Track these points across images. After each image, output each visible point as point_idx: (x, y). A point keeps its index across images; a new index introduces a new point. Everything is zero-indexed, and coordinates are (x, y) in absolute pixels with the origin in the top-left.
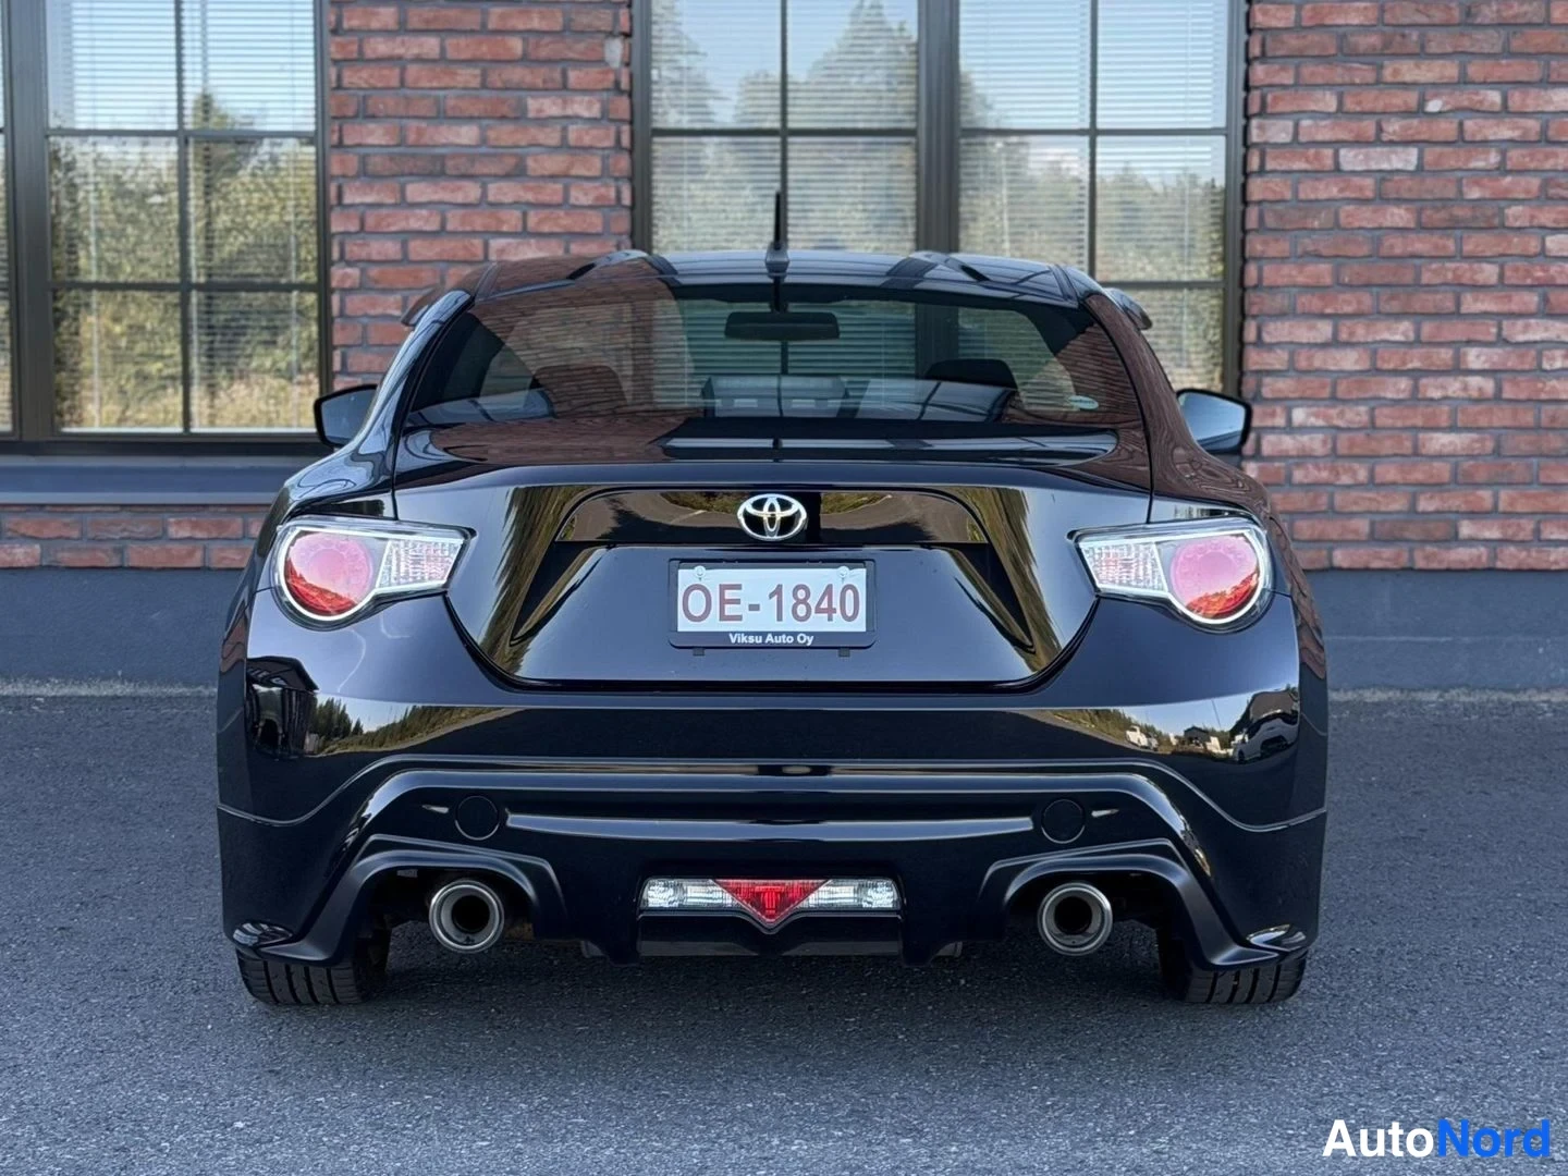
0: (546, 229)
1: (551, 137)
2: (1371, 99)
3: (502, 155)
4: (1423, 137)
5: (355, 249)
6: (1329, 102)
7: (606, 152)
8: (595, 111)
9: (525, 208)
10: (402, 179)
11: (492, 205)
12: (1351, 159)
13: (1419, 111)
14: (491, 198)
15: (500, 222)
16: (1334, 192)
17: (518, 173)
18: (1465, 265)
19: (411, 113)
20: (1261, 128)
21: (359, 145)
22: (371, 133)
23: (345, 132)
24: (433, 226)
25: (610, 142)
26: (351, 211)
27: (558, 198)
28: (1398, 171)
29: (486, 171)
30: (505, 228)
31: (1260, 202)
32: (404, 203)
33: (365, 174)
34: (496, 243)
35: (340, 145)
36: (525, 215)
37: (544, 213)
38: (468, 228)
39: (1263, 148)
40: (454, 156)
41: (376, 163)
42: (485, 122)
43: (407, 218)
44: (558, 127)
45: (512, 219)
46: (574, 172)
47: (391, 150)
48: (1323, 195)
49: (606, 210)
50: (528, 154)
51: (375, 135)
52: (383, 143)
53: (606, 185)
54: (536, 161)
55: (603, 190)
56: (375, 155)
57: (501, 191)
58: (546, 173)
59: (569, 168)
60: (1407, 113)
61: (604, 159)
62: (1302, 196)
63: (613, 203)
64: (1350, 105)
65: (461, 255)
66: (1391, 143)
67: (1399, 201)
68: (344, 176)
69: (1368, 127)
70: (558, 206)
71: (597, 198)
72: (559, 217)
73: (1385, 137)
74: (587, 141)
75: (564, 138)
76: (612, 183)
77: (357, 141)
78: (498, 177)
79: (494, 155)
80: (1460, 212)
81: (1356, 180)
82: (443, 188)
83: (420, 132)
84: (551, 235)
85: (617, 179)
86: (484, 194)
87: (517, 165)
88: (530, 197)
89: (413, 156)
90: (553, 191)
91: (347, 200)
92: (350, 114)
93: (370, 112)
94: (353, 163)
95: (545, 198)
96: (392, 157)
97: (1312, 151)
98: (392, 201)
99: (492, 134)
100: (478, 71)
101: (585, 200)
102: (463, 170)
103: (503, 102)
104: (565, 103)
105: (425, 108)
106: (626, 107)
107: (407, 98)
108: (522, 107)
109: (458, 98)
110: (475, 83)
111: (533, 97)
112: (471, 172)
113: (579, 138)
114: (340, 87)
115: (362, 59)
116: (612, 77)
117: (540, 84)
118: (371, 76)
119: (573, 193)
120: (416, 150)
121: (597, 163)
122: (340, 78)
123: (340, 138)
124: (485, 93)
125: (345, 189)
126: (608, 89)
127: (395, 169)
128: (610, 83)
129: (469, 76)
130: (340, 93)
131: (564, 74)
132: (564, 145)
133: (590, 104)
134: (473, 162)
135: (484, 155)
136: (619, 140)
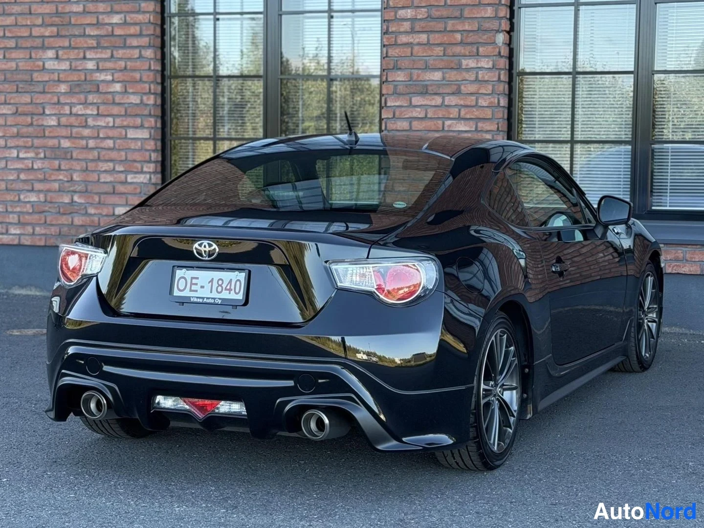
0: (468, 116)
1: (471, 76)
3: (451, 84)
5: (391, 125)
7: (494, 83)
8: (490, 65)
9: (460, 107)
10: (410, 95)
11: (446, 106)
14: (446, 103)
15: (449, 113)
17: (457, 92)
19: (415, 67)
21: (394, 81)
22: (398, 76)
23: (388, 75)
24: (422, 115)
25: (496, 79)
26: (390, 109)
27: (474, 103)
29: (444, 92)
30: (451, 116)
32: (411, 105)
33: (396, 93)
34: (448, 123)
35: (387, 81)
36: (460, 110)
37: (467, 110)
38: (436, 116)
40: (431, 85)
41: (401, 89)
42: (445, 70)
43: (412, 112)
44: (475, 72)
45: (454, 112)
46: (480, 92)
47: (406, 83)
49: (493, 108)
50: (462, 84)
51: (400, 76)
52: (403, 80)
53: (494, 98)
54: (465, 87)
55: (492, 100)
56: (400, 85)
57: (451, 100)
58: (469, 92)
59: (478, 90)
61: (493, 86)
63: (496, 105)
65: (433, 128)
68: (388, 94)
70: (473, 106)
71: (489, 103)
72: (474, 111)
74: (486, 78)
75: (477, 77)
76: (496, 96)
77: (393, 79)
78: (449, 94)
79: (448, 84)
82: (427, 99)
83: (418, 76)
84: (470, 119)
85: (499, 94)
86: (443, 101)
87: (457, 89)
88: (462, 102)
89: (415, 85)
90: (471, 100)
91: (389, 104)
92: (391, 68)
93: (398, 67)
94: (391, 88)
95: (468, 103)
96: (407, 86)
98: (406, 105)
99: (447, 76)
100: (442, 49)
101: (485, 104)
102: (435, 91)
103: (452, 62)
104: (478, 61)
105: (421, 65)
106: (503, 63)
107: (413, 61)
108: (460, 64)
109: (434, 60)
110: (441, 54)
111: (465, 59)
112: (438, 92)
113: (483, 77)
114: (387, 56)
115: (396, 44)
116: (498, 50)
117: (467, 53)
118: (400, 52)
119: (480, 101)
120: (417, 83)
121: (490, 87)
122: (387, 53)
123: (387, 78)
124: (445, 58)
125: (388, 99)
126: (496, 55)
127: (408, 91)
128: (496, 53)
129: (439, 50)
130: (388, 58)
131: (478, 49)
132: (477, 80)
133: (488, 62)
134: (439, 87)
135: (444, 85)
136: (499, 78)
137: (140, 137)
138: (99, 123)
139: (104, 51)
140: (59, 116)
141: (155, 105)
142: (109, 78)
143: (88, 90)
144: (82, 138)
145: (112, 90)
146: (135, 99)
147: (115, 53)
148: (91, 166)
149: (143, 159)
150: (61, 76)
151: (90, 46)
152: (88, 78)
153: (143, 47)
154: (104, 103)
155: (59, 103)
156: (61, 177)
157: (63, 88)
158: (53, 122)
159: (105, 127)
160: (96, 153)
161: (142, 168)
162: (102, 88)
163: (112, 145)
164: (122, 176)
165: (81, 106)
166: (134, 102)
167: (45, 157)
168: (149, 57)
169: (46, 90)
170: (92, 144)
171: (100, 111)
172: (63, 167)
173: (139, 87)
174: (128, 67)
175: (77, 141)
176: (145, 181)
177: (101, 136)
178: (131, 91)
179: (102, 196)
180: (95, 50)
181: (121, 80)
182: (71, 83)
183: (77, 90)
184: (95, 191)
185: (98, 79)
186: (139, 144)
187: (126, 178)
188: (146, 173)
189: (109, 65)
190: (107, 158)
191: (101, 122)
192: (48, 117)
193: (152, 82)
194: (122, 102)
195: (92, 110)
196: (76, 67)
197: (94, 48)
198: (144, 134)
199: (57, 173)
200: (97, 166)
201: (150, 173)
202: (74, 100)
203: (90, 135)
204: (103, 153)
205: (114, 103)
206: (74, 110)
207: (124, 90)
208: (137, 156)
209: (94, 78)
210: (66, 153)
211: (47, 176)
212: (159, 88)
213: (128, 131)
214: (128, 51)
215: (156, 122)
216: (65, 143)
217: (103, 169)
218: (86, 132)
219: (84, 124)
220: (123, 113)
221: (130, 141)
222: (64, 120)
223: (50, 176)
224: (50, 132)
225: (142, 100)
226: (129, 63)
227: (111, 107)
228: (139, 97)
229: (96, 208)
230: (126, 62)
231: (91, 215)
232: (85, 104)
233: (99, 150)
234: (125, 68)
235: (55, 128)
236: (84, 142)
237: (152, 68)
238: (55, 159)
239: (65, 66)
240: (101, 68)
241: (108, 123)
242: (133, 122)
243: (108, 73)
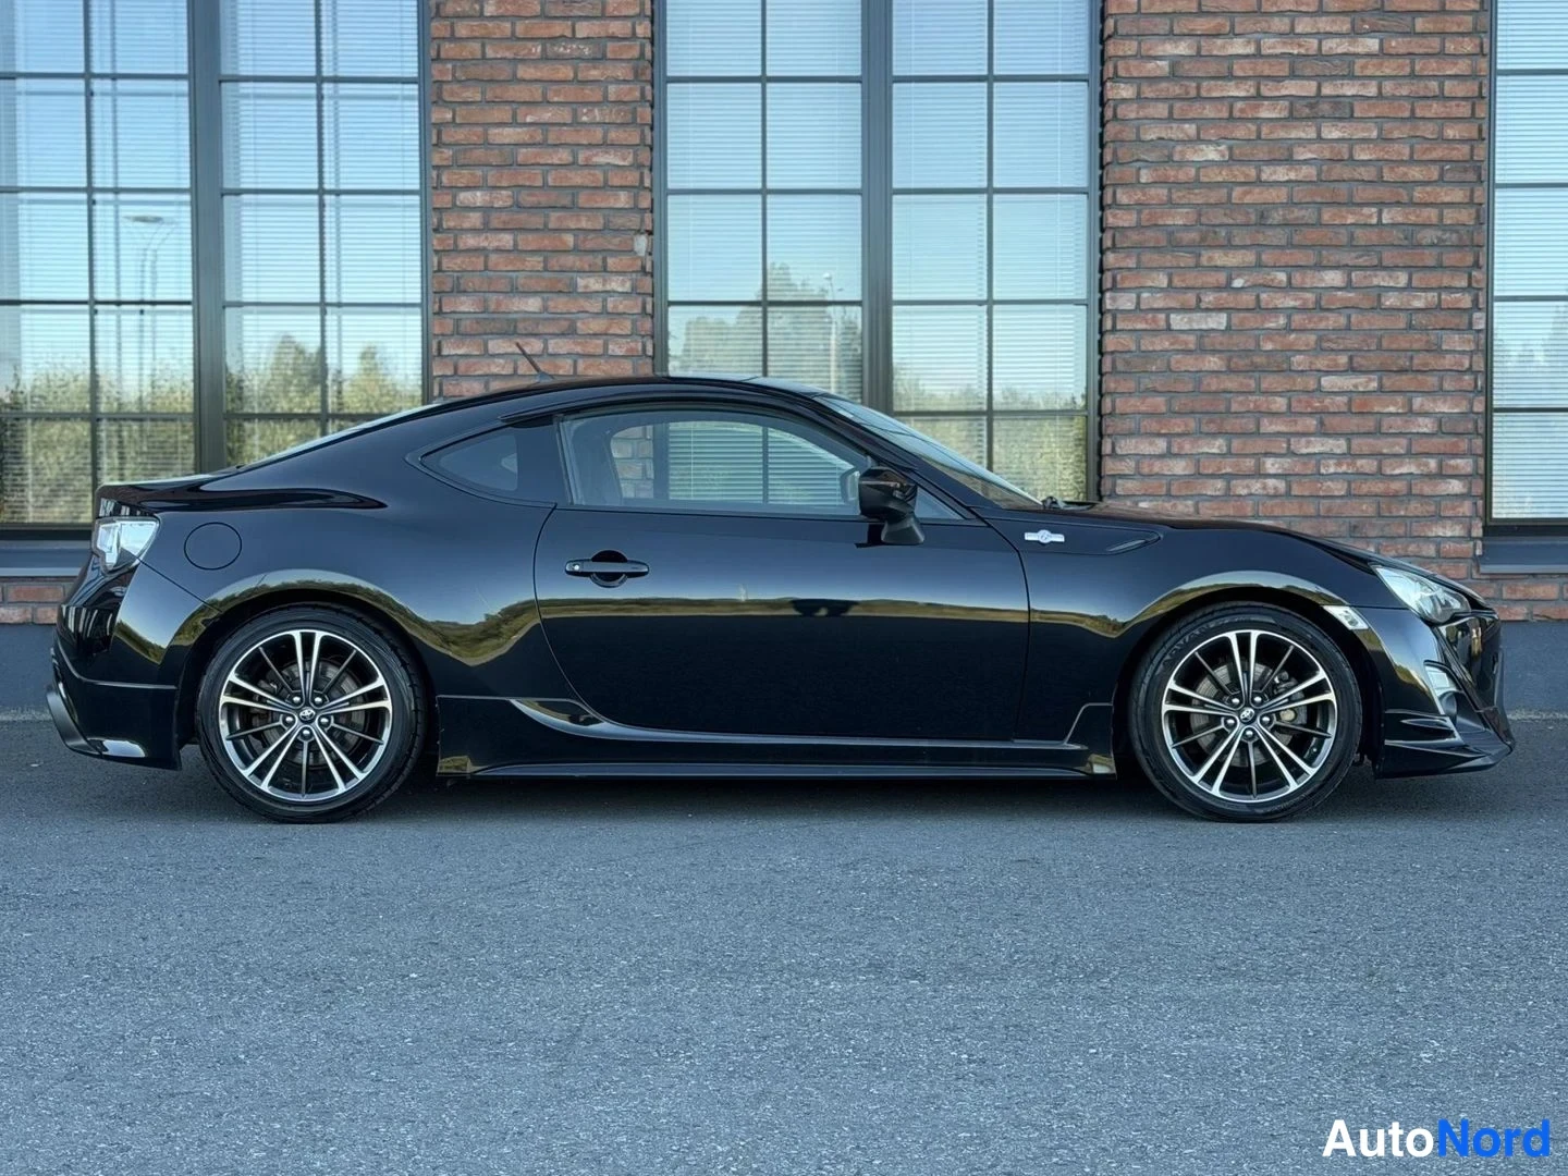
0: (591, 372)
1: (595, 306)
2: (1192, 279)
3: (558, 319)
4: (1232, 305)
5: (450, 387)
6: (1163, 281)
7: (635, 317)
8: (627, 287)
9: (574, 357)
10: (485, 337)
11: (551, 355)
12: (1178, 321)
13: (1228, 287)
14: (550, 351)
15: (556, 366)
16: (1166, 345)
17: (570, 332)
18: (1263, 398)
19: (492, 289)
20: (1113, 299)
21: (454, 312)
22: (462, 304)
23: (443, 303)
24: (508, 370)
25: (637, 310)
26: (447, 360)
27: (600, 351)
28: (1213, 330)
29: (546, 331)
30: (561, 372)
31: (1112, 353)
32: (486, 354)
33: (459, 333)
35: (440, 312)
36: (575, 362)
37: (590, 361)
39: (1115, 313)
40: (524, 320)
41: (466, 325)
42: (545, 295)
43: (489, 365)
44: (600, 299)
45: (566, 366)
46: (611, 332)
47: (480, 316)
48: (1158, 348)
49: (634, 358)
50: (578, 319)
51: (466, 305)
52: (472, 310)
53: (636, 341)
54: (583, 323)
55: (632, 345)
56: (465, 319)
57: (558, 345)
58: (591, 332)
59: (607, 329)
60: (1218, 289)
61: (634, 323)
62: (1143, 348)
63: (640, 354)
64: (1177, 282)
66: (1207, 310)
67: (1214, 352)
68: (443, 335)
69: (1191, 298)
70: (599, 356)
71: (628, 351)
72: (600, 364)
73: (1203, 306)
74: (621, 309)
75: (604, 307)
76: (639, 339)
77: (452, 309)
78: (555, 335)
79: (553, 319)
80: (1258, 360)
81: (1183, 337)
82: (515, 343)
83: (498, 304)
85: (643, 336)
86: (546, 347)
87: (569, 327)
88: (578, 349)
89: (493, 319)
90: (595, 346)
91: (445, 352)
92: (448, 289)
93: (462, 288)
94: (449, 325)
95: (591, 350)
96: (478, 321)
97: (1150, 316)
98: (478, 353)
99: (551, 304)
100: (541, 259)
101: (619, 352)
102: (530, 330)
103: (559, 281)
104: (605, 281)
105: (503, 285)
106: (648, 285)
107: (489, 278)
108: (574, 284)
109: (527, 277)
110: (540, 267)
111: (582, 277)
112: (535, 332)
113: (615, 307)
114: (440, 270)
115: (456, 250)
116: (639, 263)
117: (587, 268)
118: (463, 262)
119: (610, 347)
120: (495, 316)
121: (628, 324)
122: (440, 263)
123: (440, 307)
124: (546, 274)
125: (444, 344)
126: (638, 271)
127: (481, 330)
128: (638, 267)
129: (535, 262)
130: (442, 274)
131: (604, 260)
132: (604, 312)
133: (623, 282)
134: (538, 325)
135: (546, 319)
136: (644, 308)
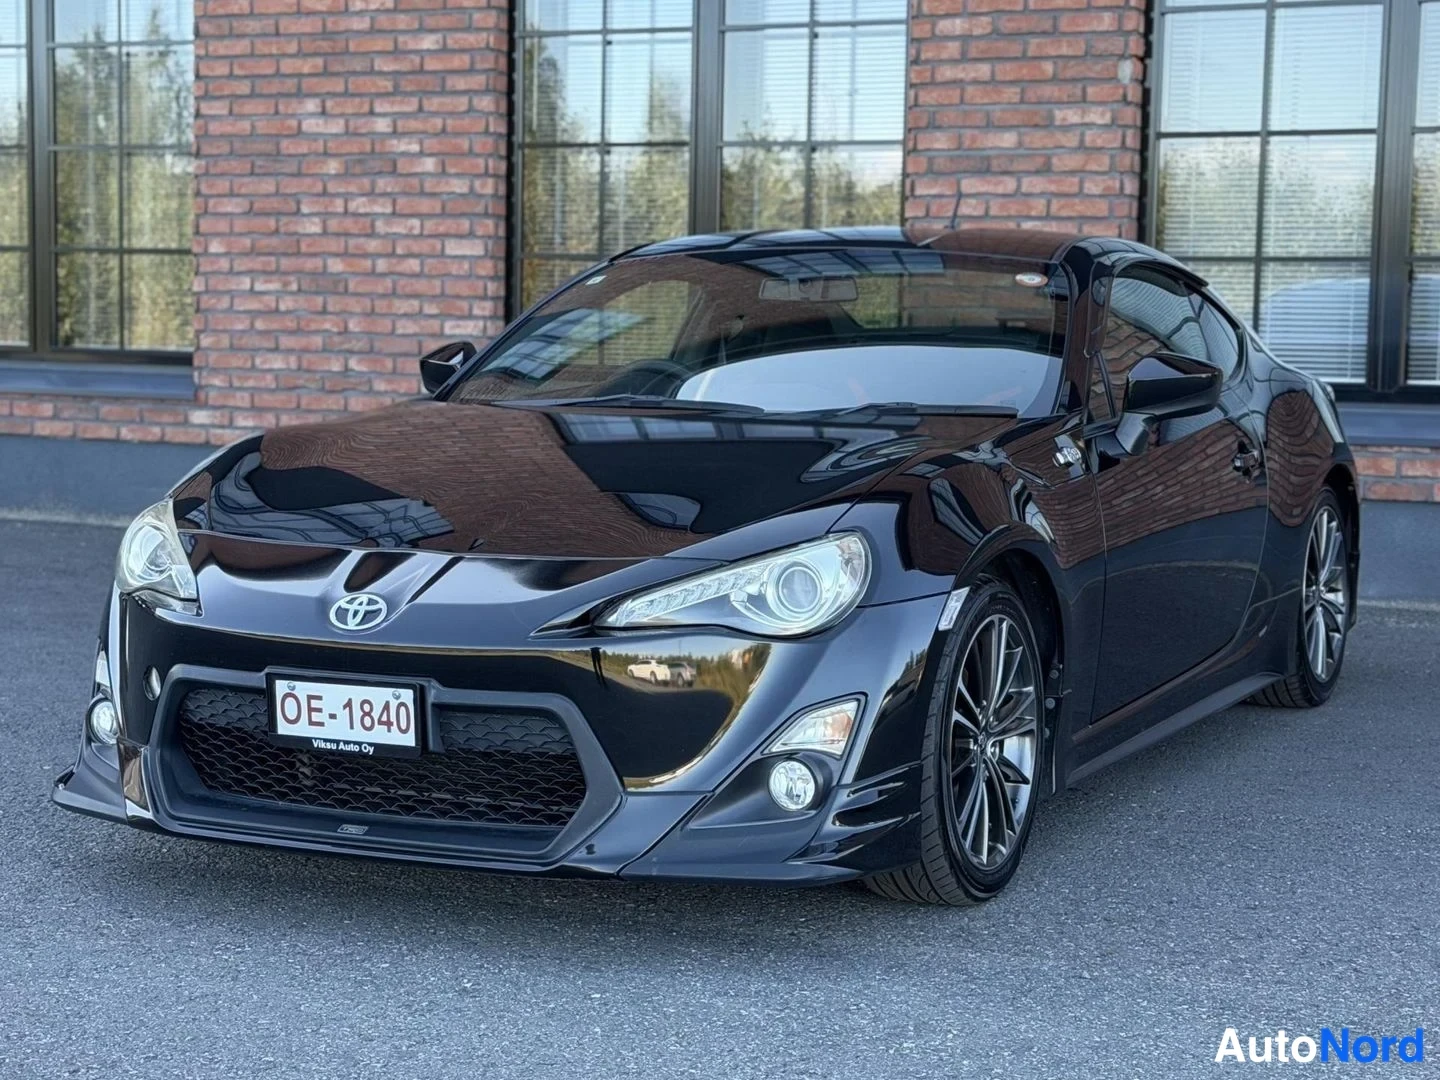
0: (1064, 213)
1: (1071, 140)
3: (1034, 155)
7: (1114, 152)
8: (1107, 119)
9: (1049, 197)
10: (959, 176)
11: (1024, 195)
14: (1024, 189)
15: (1030, 208)
17: (1046, 169)
19: (968, 124)
21: (928, 150)
22: (937, 140)
23: (919, 139)
24: (980, 212)
25: (1117, 144)
26: (917, 200)
27: (1075, 189)
29: (1021, 168)
30: (1033, 213)
32: (959, 194)
33: (932, 172)
34: (1026, 225)
35: (916, 150)
36: (1049, 202)
37: (1063, 201)
38: (1005, 214)
40: (998, 157)
41: (941, 164)
42: (1022, 130)
44: (1078, 132)
45: (1039, 206)
46: (1088, 168)
47: (951, 153)
49: (1111, 198)
50: (1053, 155)
51: (941, 141)
52: (946, 147)
53: (1114, 179)
54: (1059, 159)
55: (1110, 183)
56: (939, 157)
57: (1033, 184)
58: (1067, 169)
59: (1084, 165)
61: (1112, 157)
63: (1118, 192)
68: (917, 174)
70: (1074, 195)
71: (1104, 189)
72: (1075, 204)
74: (1099, 143)
75: (1082, 141)
76: (1117, 175)
77: (927, 147)
78: (1029, 173)
79: (1028, 156)
82: (989, 183)
84: (1070, 218)
85: (1122, 173)
86: (1019, 186)
87: (1045, 164)
88: (1053, 188)
89: (968, 157)
90: (1070, 184)
91: (919, 191)
92: (924, 126)
93: (937, 123)
94: (923, 166)
95: (1065, 189)
96: (952, 159)
98: (950, 193)
99: (1027, 140)
100: (1019, 90)
101: (1096, 191)
102: (1004, 168)
103: (1036, 113)
104: (1084, 113)
105: (979, 119)
106: (1132, 115)
107: (965, 112)
108: (1051, 117)
109: (1003, 111)
110: (1016, 99)
111: (1060, 109)
112: (1010, 169)
113: (1093, 141)
114: (916, 105)
115: (933, 83)
116: (1121, 91)
117: (1065, 99)
118: (939, 96)
119: (1086, 185)
120: (969, 153)
121: (1106, 160)
122: (916, 99)
123: (915, 144)
124: (1023, 107)
125: (917, 184)
126: (1117, 102)
127: (954, 168)
128: (1119, 97)
129: (1012, 93)
130: (918, 109)
131: (1084, 90)
132: (1081, 146)
133: (1103, 114)
134: (1012, 161)
135: (1022, 156)
136: (1123, 142)
137: (468, 252)
138: (395, 229)
139: (406, 100)
140: (325, 216)
141: (495, 195)
142: (415, 148)
143: (377, 170)
144: (365, 255)
145: (419, 170)
146: (459, 186)
147: (426, 103)
148: (381, 305)
149: (472, 293)
150: (330, 144)
151: (383, 90)
152: (378, 148)
153: (476, 92)
154: (405, 193)
155: (325, 193)
156: (327, 326)
157: (333, 166)
158: (313, 227)
159: (407, 236)
160: (388, 282)
161: (471, 309)
162: (403, 166)
163: (417, 269)
164: (435, 325)
165: (364, 199)
166: (458, 190)
167: (299, 290)
168: (486, 110)
169: (304, 171)
170: (382, 265)
171: (398, 208)
172: (330, 308)
173: (467, 163)
174: (449, 129)
175: (356, 261)
176: (475, 333)
177: (399, 251)
178: (452, 171)
179: (400, 360)
180: (392, 99)
181: (435, 151)
182: (348, 158)
183: (358, 169)
184: (386, 351)
185: (395, 149)
186: (466, 266)
187: (442, 328)
188: (477, 318)
189: (413, 125)
190: (408, 290)
191: (399, 228)
192: (305, 219)
193: (490, 155)
194: (437, 190)
195: (383, 206)
196: (356, 128)
197: (387, 94)
198: (475, 248)
199: (319, 318)
200: (390, 306)
201: (484, 318)
202: (353, 189)
203: (380, 249)
204: (403, 281)
205: (422, 193)
206: (353, 206)
207: (440, 170)
208: (462, 288)
209: (387, 149)
210: (336, 283)
211: (303, 323)
212: (503, 167)
213: (446, 243)
214: (447, 100)
215: (497, 226)
216: (336, 266)
217: (402, 311)
218: (373, 245)
219: (369, 231)
220: (438, 210)
221: (448, 261)
222: (333, 225)
223: (308, 325)
224: (309, 246)
225: (472, 188)
226: (449, 122)
227: (417, 199)
228: (467, 182)
229: (389, 382)
230: (444, 120)
231: (379, 393)
232: (371, 194)
233: (395, 277)
234: (444, 130)
235: (317, 238)
236: (368, 263)
237: (492, 129)
238: (317, 293)
239: (336, 127)
240: (400, 129)
241: (412, 228)
242: (455, 226)
243: (414, 140)
